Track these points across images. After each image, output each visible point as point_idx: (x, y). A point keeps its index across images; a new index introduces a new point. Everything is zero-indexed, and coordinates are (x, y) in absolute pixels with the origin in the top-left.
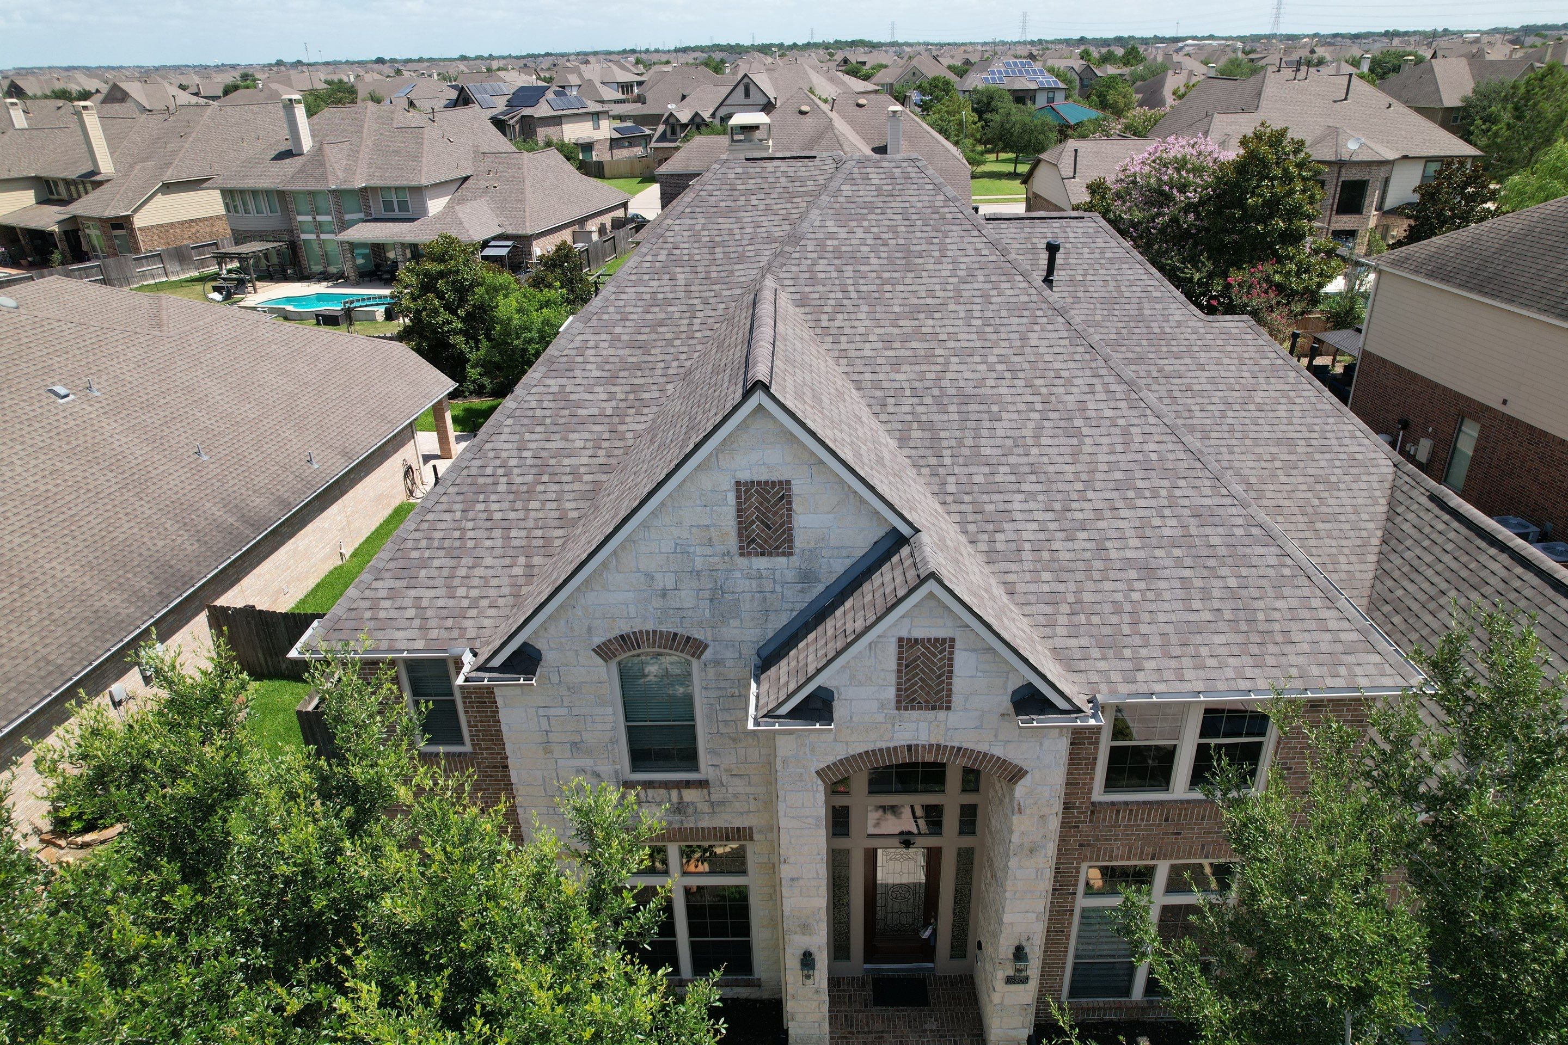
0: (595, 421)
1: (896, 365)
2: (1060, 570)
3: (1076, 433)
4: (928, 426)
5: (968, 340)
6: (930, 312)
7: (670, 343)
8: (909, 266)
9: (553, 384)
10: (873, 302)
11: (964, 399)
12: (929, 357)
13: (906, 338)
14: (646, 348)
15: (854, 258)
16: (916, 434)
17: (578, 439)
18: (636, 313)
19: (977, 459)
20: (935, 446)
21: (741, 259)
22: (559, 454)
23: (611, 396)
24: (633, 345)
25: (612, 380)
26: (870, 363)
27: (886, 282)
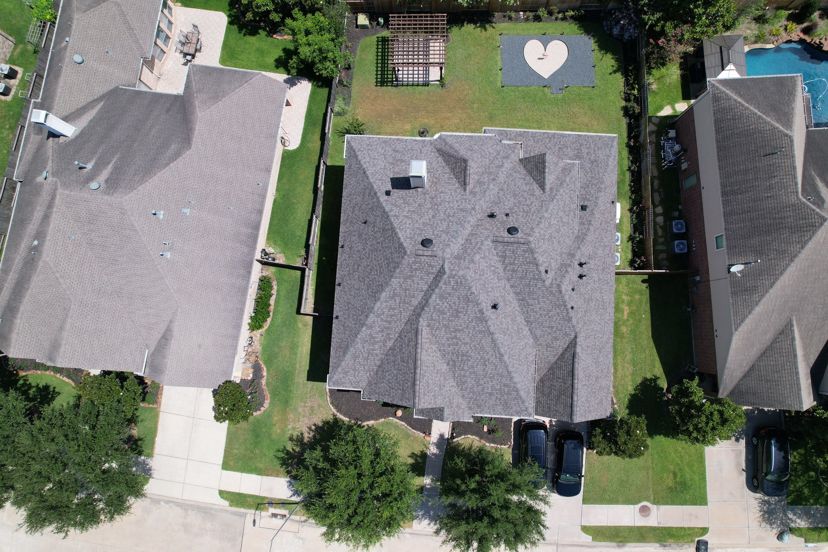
0: (379, 342)
1: (449, 346)
2: (473, 392)
3: (486, 365)
4: (454, 361)
5: (467, 340)
6: (459, 331)
7: (396, 322)
8: (457, 316)
9: (369, 332)
10: (447, 327)
11: (463, 355)
12: (457, 344)
13: (452, 338)
14: (390, 322)
15: (443, 313)
16: (451, 363)
17: (376, 347)
18: (386, 311)
19: (463, 370)
20: (454, 366)
21: (413, 297)
22: (372, 350)
23: (383, 336)
24: (386, 321)
25: (382, 331)
26: (443, 345)
27: (450, 321)
